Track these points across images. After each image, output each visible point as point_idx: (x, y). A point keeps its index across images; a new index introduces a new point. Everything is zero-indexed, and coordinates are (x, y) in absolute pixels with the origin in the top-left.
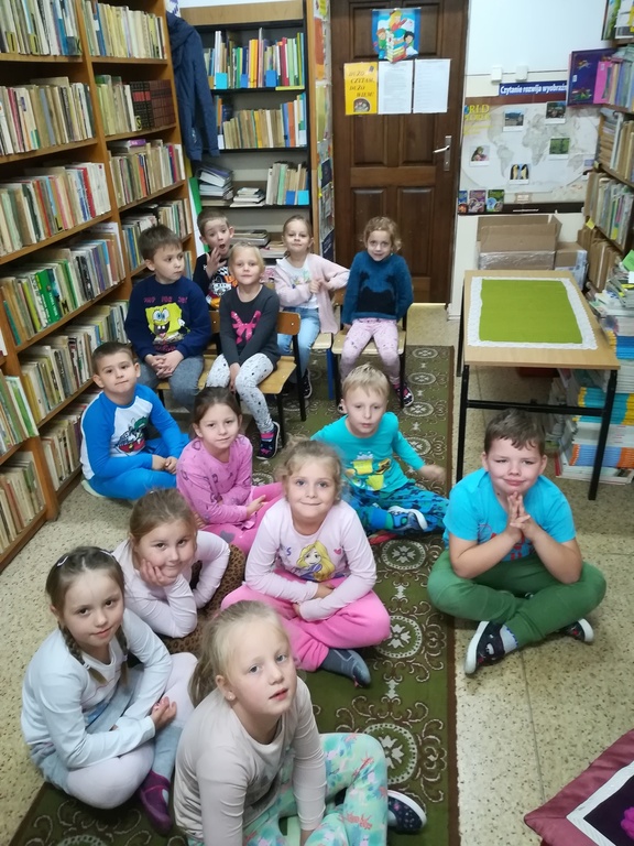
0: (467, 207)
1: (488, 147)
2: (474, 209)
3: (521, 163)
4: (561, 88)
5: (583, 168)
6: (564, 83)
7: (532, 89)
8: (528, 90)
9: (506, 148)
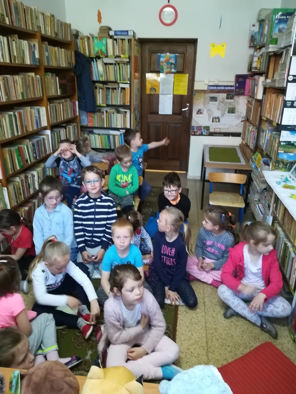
0: (195, 132)
1: (203, 109)
2: (198, 134)
3: (216, 116)
4: (232, 88)
5: (241, 120)
6: (233, 86)
7: (221, 88)
8: (219, 88)
9: (210, 110)
